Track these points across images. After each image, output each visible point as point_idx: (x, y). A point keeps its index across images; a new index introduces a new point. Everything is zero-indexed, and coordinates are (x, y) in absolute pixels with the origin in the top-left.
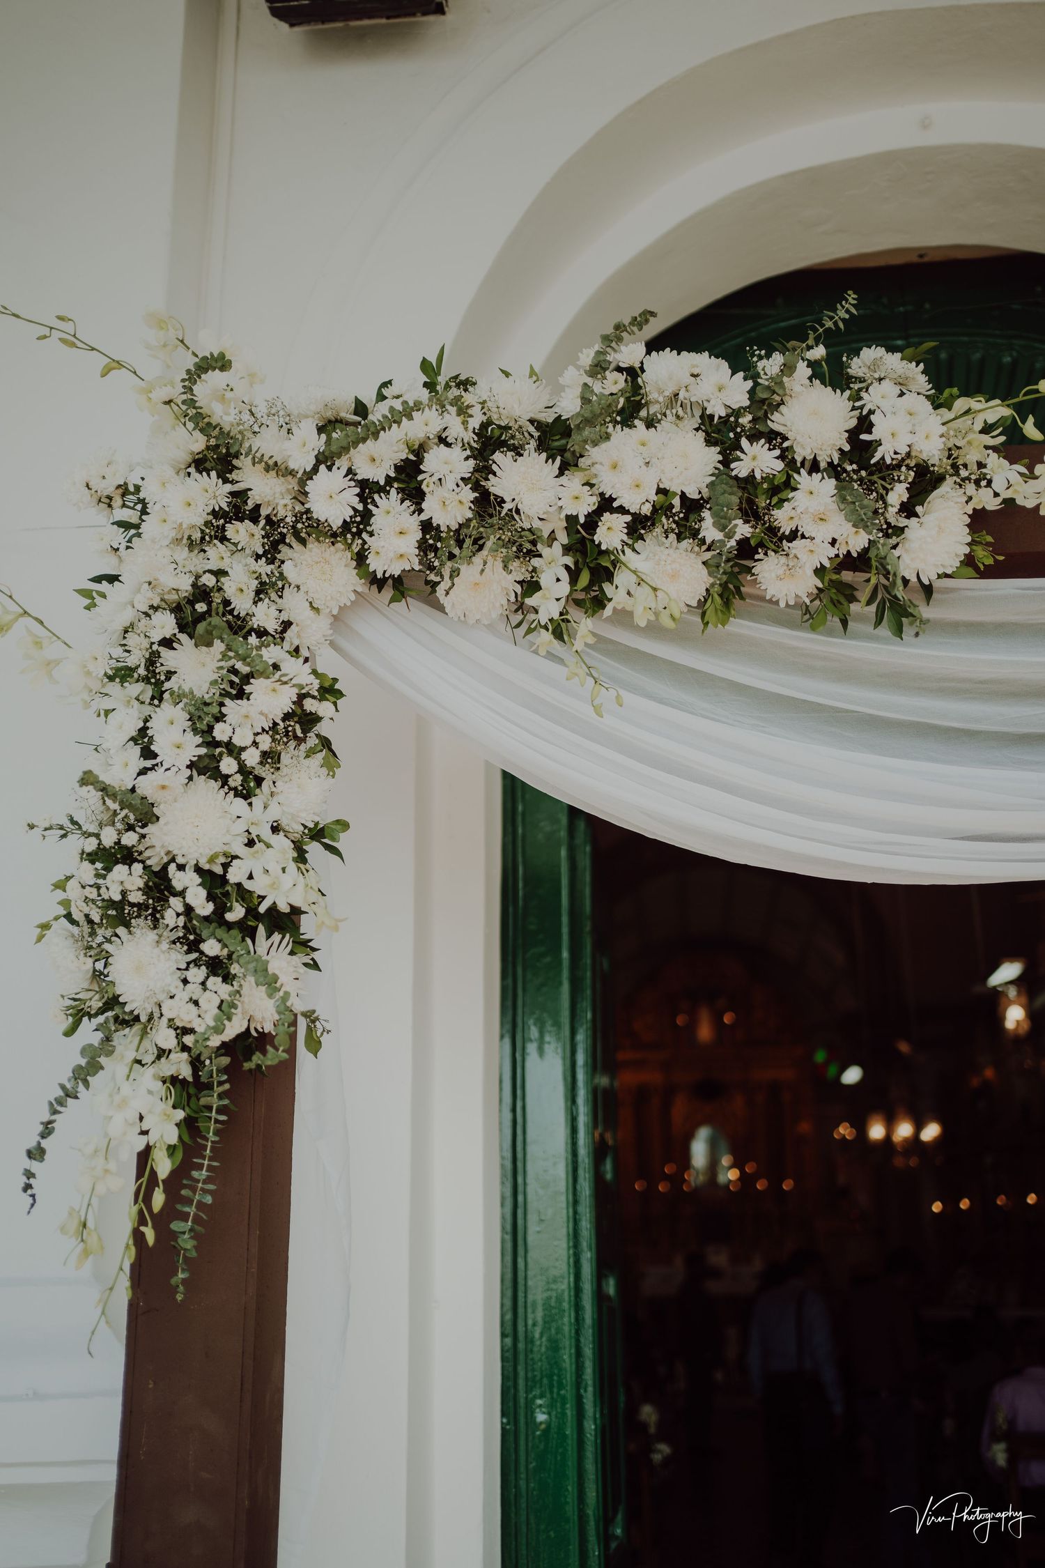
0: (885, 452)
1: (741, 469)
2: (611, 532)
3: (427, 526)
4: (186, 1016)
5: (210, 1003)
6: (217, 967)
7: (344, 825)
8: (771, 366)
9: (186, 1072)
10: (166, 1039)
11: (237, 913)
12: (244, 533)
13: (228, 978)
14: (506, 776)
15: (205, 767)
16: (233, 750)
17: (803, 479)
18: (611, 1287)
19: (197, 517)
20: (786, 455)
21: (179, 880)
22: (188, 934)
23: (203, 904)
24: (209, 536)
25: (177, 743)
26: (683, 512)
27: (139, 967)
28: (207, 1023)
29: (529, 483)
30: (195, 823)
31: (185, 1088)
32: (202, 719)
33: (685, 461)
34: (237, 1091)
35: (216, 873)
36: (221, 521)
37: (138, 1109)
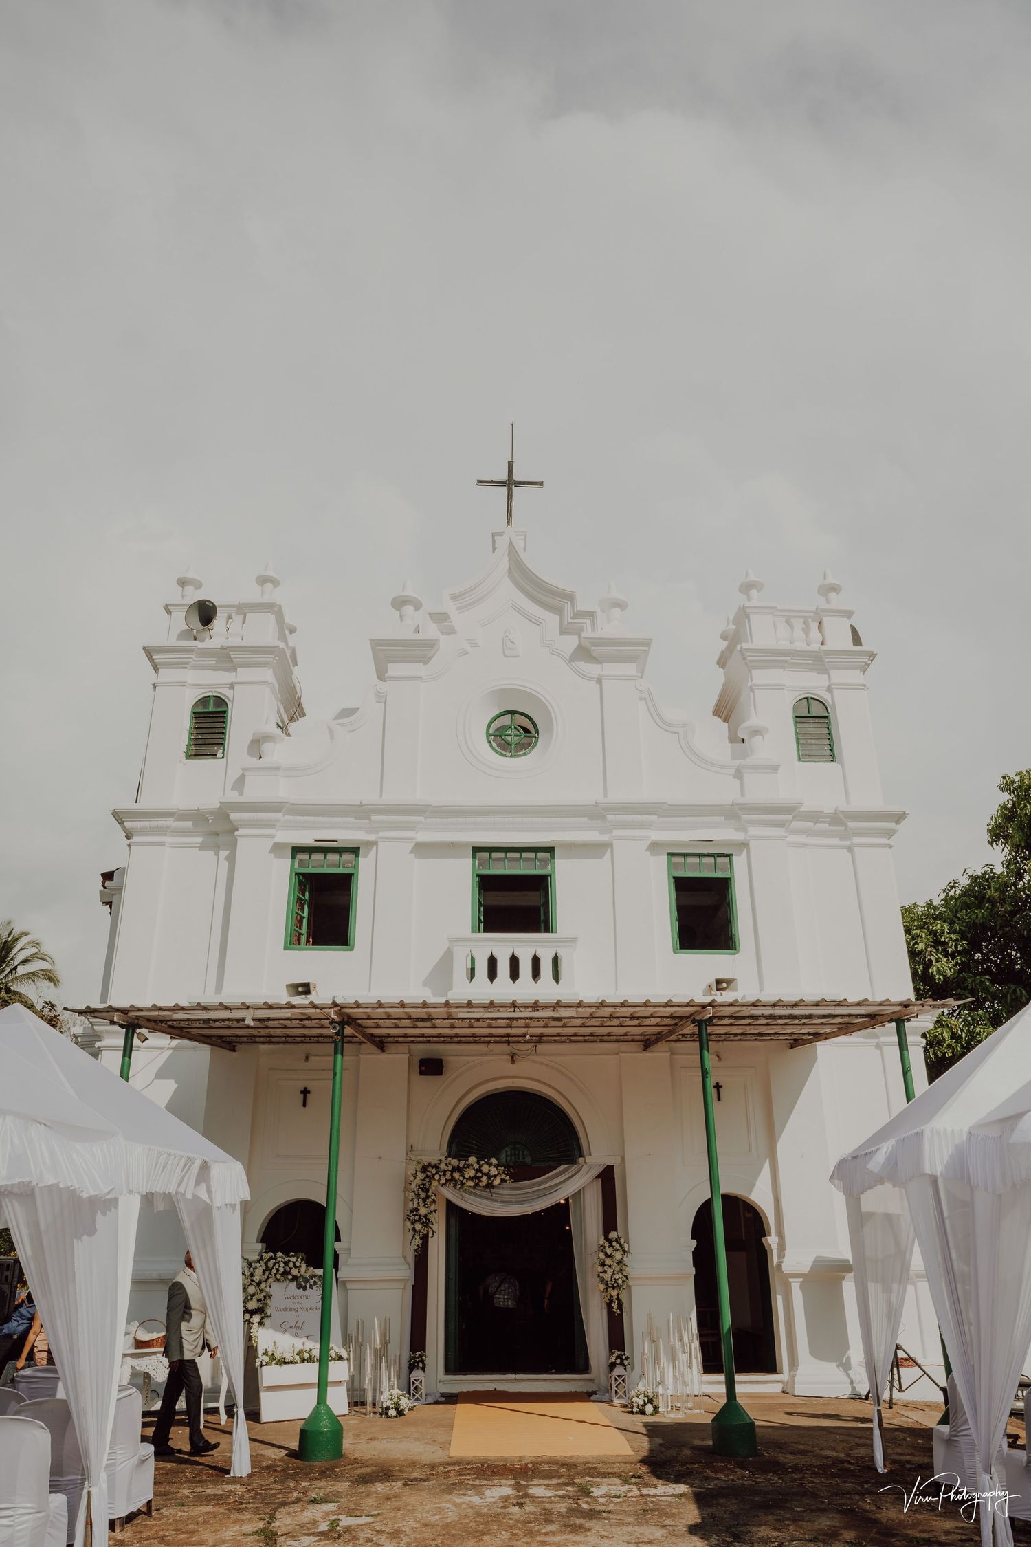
0: (492, 1174)
1: (477, 1175)
2: (465, 1181)
4: (422, 1231)
6: (425, 1227)
8: (481, 1162)
10: (420, 1234)
11: (427, 1221)
12: (427, 1180)
14: (450, 1202)
15: (424, 1205)
16: (427, 1204)
17: (484, 1176)
19: (423, 1178)
20: (482, 1173)
21: (422, 1217)
22: (423, 1224)
23: (424, 1220)
24: (424, 1180)
25: (422, 1203)
26: (471, 1178)
27: (418, 1226)
28: (424, 1231)
29: (456, 1175)
30: (423, 1211)
31: (421, 1238)
32: (424, 1200)
33: (472, 1173)
34: (425, 1239)
35: (425, 1216)
36: (425, 1178)
37: (418, 1241)
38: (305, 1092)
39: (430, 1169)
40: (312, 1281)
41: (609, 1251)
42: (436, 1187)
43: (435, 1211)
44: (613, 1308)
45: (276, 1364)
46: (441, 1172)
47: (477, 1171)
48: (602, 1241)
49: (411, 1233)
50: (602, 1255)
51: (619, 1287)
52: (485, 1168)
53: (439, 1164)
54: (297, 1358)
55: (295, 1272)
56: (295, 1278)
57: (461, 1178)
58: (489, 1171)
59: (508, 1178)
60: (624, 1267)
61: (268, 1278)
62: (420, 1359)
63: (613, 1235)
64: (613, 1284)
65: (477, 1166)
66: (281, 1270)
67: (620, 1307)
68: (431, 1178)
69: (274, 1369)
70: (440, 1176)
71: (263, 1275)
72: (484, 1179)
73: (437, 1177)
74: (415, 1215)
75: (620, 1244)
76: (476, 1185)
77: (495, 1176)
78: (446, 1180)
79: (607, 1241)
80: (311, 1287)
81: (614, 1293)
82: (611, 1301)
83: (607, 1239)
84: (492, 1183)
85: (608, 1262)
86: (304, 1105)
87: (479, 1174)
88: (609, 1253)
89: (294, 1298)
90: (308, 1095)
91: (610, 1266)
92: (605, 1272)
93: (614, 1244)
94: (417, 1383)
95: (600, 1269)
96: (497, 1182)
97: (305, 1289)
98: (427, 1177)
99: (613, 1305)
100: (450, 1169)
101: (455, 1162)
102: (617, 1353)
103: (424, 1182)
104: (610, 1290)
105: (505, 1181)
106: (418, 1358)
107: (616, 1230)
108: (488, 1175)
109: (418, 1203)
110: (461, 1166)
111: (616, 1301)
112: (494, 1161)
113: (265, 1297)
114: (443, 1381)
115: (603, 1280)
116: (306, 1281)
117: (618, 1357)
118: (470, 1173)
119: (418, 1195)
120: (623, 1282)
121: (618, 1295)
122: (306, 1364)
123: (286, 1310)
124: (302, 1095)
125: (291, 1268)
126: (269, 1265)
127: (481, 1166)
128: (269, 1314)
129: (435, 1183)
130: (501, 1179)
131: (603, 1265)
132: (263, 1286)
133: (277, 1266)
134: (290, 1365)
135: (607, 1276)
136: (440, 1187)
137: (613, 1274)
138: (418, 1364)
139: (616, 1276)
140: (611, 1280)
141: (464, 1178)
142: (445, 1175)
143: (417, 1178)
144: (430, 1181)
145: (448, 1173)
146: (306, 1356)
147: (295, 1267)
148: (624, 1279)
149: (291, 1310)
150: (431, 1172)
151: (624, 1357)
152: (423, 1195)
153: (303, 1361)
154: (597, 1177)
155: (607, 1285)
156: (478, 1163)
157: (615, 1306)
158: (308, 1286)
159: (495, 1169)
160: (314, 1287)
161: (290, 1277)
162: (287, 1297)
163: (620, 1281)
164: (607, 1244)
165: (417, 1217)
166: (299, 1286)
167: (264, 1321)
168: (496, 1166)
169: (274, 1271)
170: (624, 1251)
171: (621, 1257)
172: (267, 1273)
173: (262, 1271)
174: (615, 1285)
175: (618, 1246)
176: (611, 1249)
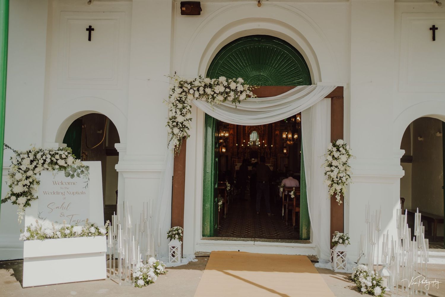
0: (238, 90)
1: (226, 91)
2: (215, 95)
3: (199, 93)
4: (180, 135)
5: (182, 134)
6: (182, 131)
7: (192, 119)
8: (230, 80)
9: (179, 139)
10: (178, 136)
11: (184, 127)
12: (184, 94)
13: (183, 132)
14: (205, 113)
15: (181, 114)
16: (183, 113)
17: (231, 91)
18: (217, 159)
19: (180, 92)
20: (230, 89)
21: (179, 124)
22: (180, 128)
23: (181, 126)
24: (181, 94)
25: (179, 112)
26: (221, 94)
27: (176, 131)
28: (181, 135)
29: (208, 91)
30: (180, 119)
31: (179, 140)
32: (181, 110)
33: (222, 89)
34: (183, 140)
35: (182, 123)
36: (182, 92)
37: (175, 142)
38: (90, 29)
39: (186, 85)
40: (79, 171)
41: (336, 154)
42: (192, 100)
43: (191, 119)
44: (336, 199)
45: (38, 239)
46: (195, 87)
47: (226, 87)
48: (330, 146)
49: (171, 136)
50: (330, 158)
51: (343, 183)
52: (233, 86)
53: (194, 81)
54: (59, 234)
55: (61, 162)
56: (61, 167)
57: (212, 93)
58: (236, 88)
59: (251, 94)
60: (348, 168)
61: (36, 167)
62: (176, 232)
63: (339, 142)
64: (338, 181)
65: (226, 84)
66: (48, 160)
67: (342, 198)
68: (187, 93)
69: (35, 243)
70: (194, 91)
71: (31, 164)
72: (232, 94)
73: (191, 91)
74: (173, 122)
75: (346, 150)
76: (225, 99)
77: (241, 92)
78: (200, 95)
79: (334, 147)
80: (78, 175)
81: (338, 188)
82: (335, 194)
83: (334, 145)
84: (238, 98)
85: (335, 163)
86: (90, 39)
87: (228, 90)
88: (336, 156)
89: (62, 184)
90: (92, 31)
91: (337, 167)
92: (332, 171)
93: (341, 149)
94: (174, 250)
95: (329, 169)
96: (243, 97)
97: (73, 176)
98: (184, 91)
99: (336, 197)
100: (203, 85)
101: (208, 81)
102: (339, 234)
103: (181, 96)
104: (335, 186)
105: (249, 96)
106: (175, 231)
107: (342, 139)
108: (235, 91)
109: (176, 112)
110: (212, 83)
111: (340, 194)
112: (240, 80)
113: (31, 183)
114: (200, 244)
115: (330, 177)
116: (75, 170)
117: (340, 238)
118: (220, 89)
119: (177, 106)
120: (346, 179)
121: (341, 190)
122: (67, 239)
123: (54, 193)
124: (88, 32)
125: (57, 160)
126: (37, 157)
127: (229, 84)
128: (35, 197)
129: (190, 97)
130: (247, 95)
131: (330, 165)
132: (30, 173)
133: (44, 157)
134: (52, 240)
135: (334, 175)
136: (195, 100)
137: (339, 173)
138: (175, 236)
139: (341, 175)
140: (337, 178)
141: (215, 93)
142: (198, 90)
143: (175, 92)
144: (186, 95)
145: (201, 89)
146: (67, 232)
147: (61, 158)
148: (347, 177)
149: (58, 193)
150: (187, 88)
151: (345, 238)
152: (180, 106)
153: (65, 236)
154: (327, 97)
155: (333, 181)
156: (227, 81)
157: (338, 198)
158: (75, 174)
159: (242, 86)
160: (81, 175)
161: (57, 167)
162: (55, 183)
163: (344, 179)
164: (335, 149)
165: (175, 124)
166: (68, 175)
167: (30, 202)
168: (243, 84)
169: (41, 161)
170: (349, 155)
171: (346, 160)
172: (35, 163)
173: (29, 161)
174: (340, 181)
175: (343, 151)
176: (338, 153)
